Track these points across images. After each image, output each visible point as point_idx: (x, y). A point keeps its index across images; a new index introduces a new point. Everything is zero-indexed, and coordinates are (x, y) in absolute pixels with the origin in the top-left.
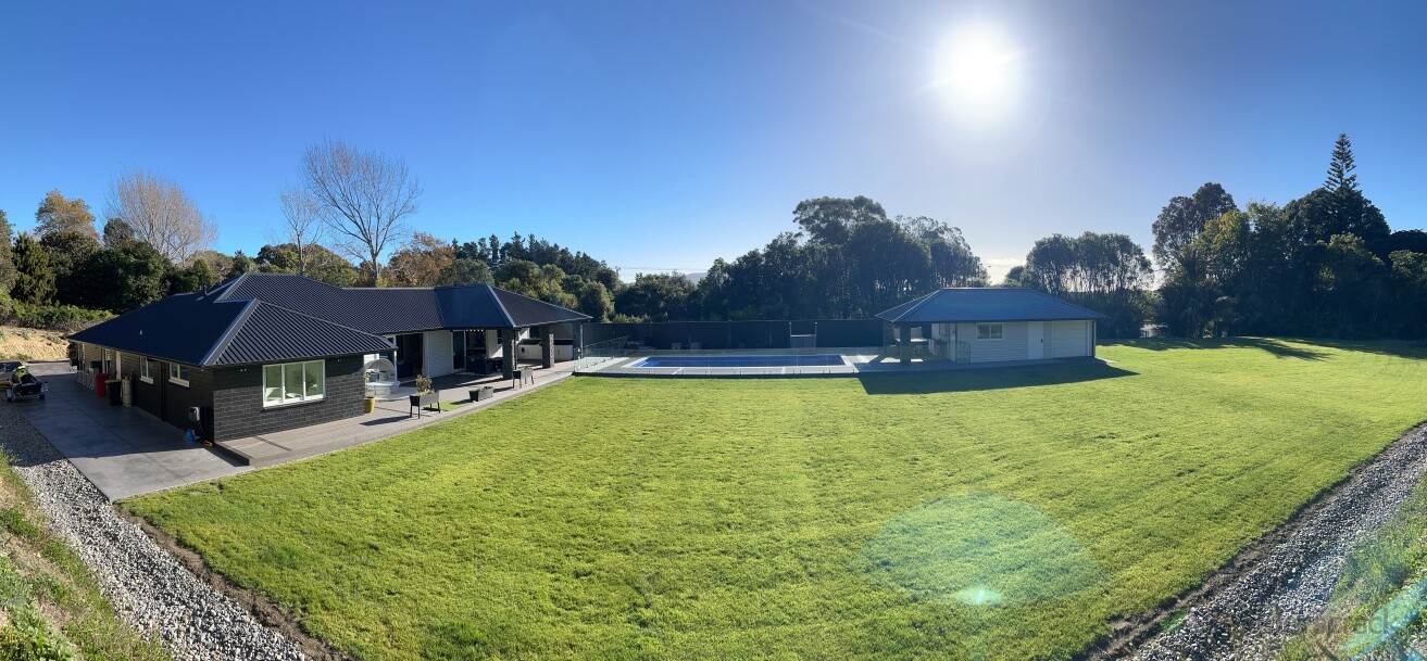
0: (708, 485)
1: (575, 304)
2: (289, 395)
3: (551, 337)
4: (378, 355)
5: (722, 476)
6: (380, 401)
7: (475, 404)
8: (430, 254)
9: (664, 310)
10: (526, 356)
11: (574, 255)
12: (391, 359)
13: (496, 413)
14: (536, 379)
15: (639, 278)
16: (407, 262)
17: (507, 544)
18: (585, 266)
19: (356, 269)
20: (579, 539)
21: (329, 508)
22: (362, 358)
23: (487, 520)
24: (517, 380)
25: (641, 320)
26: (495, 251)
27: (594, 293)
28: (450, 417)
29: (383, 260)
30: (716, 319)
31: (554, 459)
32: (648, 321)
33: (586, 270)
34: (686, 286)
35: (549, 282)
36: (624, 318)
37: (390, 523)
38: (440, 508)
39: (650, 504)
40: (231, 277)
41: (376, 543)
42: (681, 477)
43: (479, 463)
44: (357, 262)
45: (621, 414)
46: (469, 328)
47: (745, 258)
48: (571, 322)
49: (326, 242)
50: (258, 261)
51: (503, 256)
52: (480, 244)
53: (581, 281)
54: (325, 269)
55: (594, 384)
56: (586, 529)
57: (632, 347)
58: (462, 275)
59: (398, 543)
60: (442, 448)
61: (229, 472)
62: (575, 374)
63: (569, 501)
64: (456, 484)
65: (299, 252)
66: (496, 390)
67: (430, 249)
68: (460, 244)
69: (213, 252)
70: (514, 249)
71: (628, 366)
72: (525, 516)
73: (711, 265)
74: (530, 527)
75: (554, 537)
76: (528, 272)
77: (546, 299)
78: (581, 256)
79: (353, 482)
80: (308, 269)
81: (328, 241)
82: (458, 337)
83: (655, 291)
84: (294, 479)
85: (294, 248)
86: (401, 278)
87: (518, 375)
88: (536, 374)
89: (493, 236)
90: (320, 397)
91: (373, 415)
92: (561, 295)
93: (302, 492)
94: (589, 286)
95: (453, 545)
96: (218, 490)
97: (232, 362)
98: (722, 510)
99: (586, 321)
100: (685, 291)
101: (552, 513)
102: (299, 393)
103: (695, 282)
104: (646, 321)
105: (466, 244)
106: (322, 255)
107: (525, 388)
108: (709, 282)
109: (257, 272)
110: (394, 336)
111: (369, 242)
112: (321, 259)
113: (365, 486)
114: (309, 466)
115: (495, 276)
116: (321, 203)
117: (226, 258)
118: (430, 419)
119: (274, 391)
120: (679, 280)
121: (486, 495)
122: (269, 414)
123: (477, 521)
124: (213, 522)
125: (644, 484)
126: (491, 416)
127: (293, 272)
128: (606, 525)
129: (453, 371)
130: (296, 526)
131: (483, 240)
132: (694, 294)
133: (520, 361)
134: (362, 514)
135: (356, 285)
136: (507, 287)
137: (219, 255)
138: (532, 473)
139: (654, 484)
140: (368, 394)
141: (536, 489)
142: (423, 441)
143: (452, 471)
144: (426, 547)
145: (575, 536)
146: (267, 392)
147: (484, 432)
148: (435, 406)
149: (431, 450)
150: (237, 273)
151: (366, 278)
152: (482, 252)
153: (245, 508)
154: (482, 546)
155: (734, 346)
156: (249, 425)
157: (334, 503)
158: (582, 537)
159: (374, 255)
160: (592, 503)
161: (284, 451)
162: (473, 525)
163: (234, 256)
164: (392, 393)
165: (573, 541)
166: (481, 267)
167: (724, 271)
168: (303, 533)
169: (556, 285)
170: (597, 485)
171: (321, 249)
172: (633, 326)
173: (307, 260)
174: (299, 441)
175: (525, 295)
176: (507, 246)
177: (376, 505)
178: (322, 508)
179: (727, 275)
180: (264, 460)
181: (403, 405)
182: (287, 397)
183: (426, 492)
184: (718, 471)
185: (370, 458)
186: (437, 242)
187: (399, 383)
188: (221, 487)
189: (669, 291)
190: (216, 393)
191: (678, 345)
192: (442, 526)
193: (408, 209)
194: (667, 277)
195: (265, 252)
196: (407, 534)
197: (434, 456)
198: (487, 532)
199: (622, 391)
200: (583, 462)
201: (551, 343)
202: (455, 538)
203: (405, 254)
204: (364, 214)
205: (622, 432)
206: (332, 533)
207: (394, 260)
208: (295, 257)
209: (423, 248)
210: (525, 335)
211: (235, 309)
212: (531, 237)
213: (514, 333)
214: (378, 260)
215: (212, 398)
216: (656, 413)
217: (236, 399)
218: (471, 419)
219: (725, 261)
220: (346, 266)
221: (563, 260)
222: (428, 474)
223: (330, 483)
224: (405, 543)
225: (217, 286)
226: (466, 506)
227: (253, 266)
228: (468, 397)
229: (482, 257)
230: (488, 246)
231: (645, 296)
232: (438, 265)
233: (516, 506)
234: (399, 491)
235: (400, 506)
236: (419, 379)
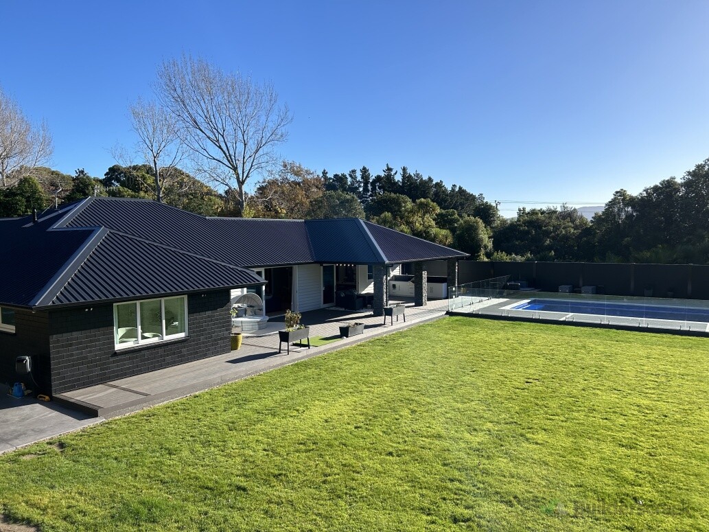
0: (607, 449)
1: (450, 240)
2: (146, 335)
3: (425, 274)
4: (245, 289)
5: (625, 442)
6: (247, 337)
7: (345, 340)
8: (299, 184)
9: (550, 248)
10: (397, 292)
11: (449, 188)
12: (259, 292)
13: (367, 349)
14: (409, 317)
15: (522, 212)
16: (276, 192)
17: (379, 483)
18: (461, 199)
19: (220, 196)
20: (457, 484)
21: (192, 452)
22: (229, 295)
23: (357, 458)
24: (388, 318)
25: (523, 259)
26: (366, 183)
27: (471, 230)
28: (320, 352)
29: (250, 189)
30: (613, 260)
31: (428, 400)
32: (532, 260)
33: (462, 204)
34: (578, 222)
35: (423, 218)
36: (504, 257)
37: (259, 462)
38: (310, 445)
39: (535, 457)
40: (70, 200)
41: (244, 484)
42: (573, 434)
43: (350, 399)
44: (221, 190)
45: (501, 359)
46: (339, 263)
47: (656, 189)
48: (445, 259)
49: (187, 166)
50: (106, 182)
51: (374, 189)
52: (351, 176)
53: (456, 216)
54: (186, 195)
55: (469, 325)
56: (463, 473)
57: (511, 288)
58: (333, 207)
59: (266, 482)
60: (312, 385)
61: (71, 427)
62: (449, 313)
63: (446, 444)
64: (326, 421)
65: (155, 175)
66: (367, 327)
67: (299, 180)
68: (330, 175)
69: (45, 169)
70: (386, 181)
71: (508, 308)
72: (398, 456)
73: (610, 197)
74: (404, 467)
75: (429, 479)
76: (400, 206)
77: (419, 234)
78: (457, 189)
79: (219, 423)
80: (167, 195)
81: (189, 166)
82: (328, 271)
83: (540, 227)
84: (153, 426)
85: (149, 170)
86: (269, 208)
87: (389, 312)
88: (407, 311)
89: (364, 168)
90: (182, 335)
91: (241, 352)
92: (435, 230)
93: (161, 438)
94: (465, 222)
95: (324, 482)
96: (57, 450)
97: (74, 301)
98: (625, 480)
99: (462, 258)
100: (576, 228)
101: (427, 454)
102: (158, 332)
103: (589, 217)
104: (528, 259)
105: (336, 176)
106: (182, 179)
107: (397, 326)
108: (607, 216)
109: (105, 196)
110: (262, 270)
111: (235, 169)
112: (181, 184)
113: (232, 426)
114: (169, 410)
115: (366, 209)
116: (180, 124)
117: (63, 177)
118: (300, 355)
119: (128, 331)
120: (569, 215)
121: (357, 432)
122: (123, 357)
123: (348, 458)
124: (52, 487)
125: (529, 436)
126: (361, 353)
127: (148, 197)
128: (486, 472)
129: (323, 306)
130: (156, 476)
131: (354, 171)
132: (587, 231)
133: (391, 297)
134: (229, 456)
135: (221, 214)
136: (378, 221)
137: (53, 173)
138: (405, 412)
139: (541, 437)
140: (234, 331)
141: (409, 429)
142: (291, 378)
143: (322, 408)
144: (296, 485)
145: (452, 480)
146: (120, 332)
147: (355, 368)
148: (304, 342)
149: (301, 387)
150: (78, 196)
151: (231, 205)
152: (352, 184)
153: (93, 465)
154: (353, 484)
155: (638, 293)
156: (97, 371)
157: (198, 446)
158: (460, 481)
159: (241, 183)
160: (470, 448)
161: (142, 397)
162: (344, 462)
163: (74, 175)
164: (260, 329)
165: (450, 485)
166: (352, 200)
167: (627, 205)
168: (163, 482)
169: (430, 220)
170: (475, 430)
171: (179, 173)
172: (514, 264)
173: (166, 183)
174: (157, 384)
175: (397, 230)
176: (378, 178)
177: (244, 445)
178: (185, 453)
179: (630, 209)
180: (117, 409)
181: (272, 341)
182: (143, 338)
183: (296, 429)
184: (620, 434)
185: (237, 397)
186: (308, 173)
187: (268, 318)
188: (62, 445)
189: (556, 228)
190: (53, 338)
191: (567, 288)
192: (312, 463)
193: (276, 137)
194: (555, 212)
195: (114, 172)
196: (277, 472)
197: (304, 393)
198: (358, 470)
199: (501, 335)
200: (460, 405)
201: (425, 280)
202: (326, 475)
203: (273, 183)
204: (229, 139)
205: (502, 378)
206: (197, 478)
207: (262, 190)
208: (150, 181)
209: (292, 178)
210: (397, 272)
211: (76, 238)
212: (404, 169)
213: (387, 269)
214: (245, 188)
215: (48, 343)
216: (541, 361)
217: (81, 343)
218: (342, 354)
219: (629, 193)
220: (210, 193)
221: (436, 194)
222: (298, 410)
223: (193, 426)
224: (274, 482)
225: (52, 210)
226: (337, 443)
227: (98, 189)
228: (339, 334)
229: (353, 189)
230: (359, 178)
231: (528, 232)
232: (308, 197)
233: (388, 444)
234: (268, 429)
235: (269, 444)
236: (289, 314)
